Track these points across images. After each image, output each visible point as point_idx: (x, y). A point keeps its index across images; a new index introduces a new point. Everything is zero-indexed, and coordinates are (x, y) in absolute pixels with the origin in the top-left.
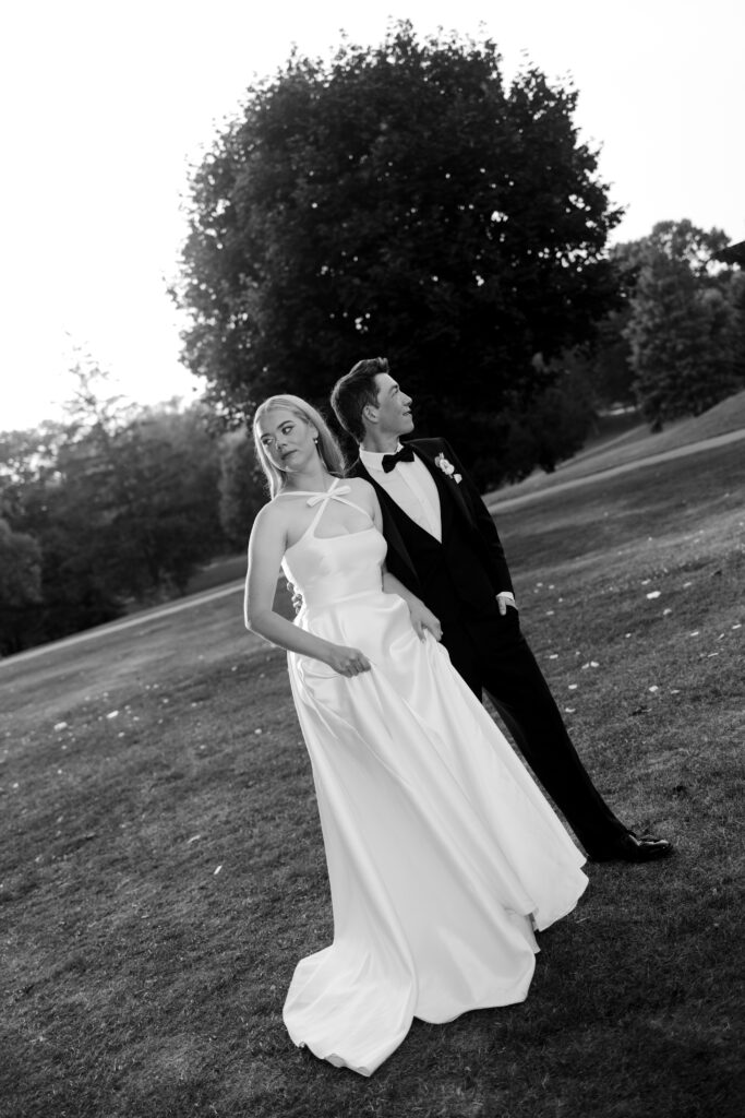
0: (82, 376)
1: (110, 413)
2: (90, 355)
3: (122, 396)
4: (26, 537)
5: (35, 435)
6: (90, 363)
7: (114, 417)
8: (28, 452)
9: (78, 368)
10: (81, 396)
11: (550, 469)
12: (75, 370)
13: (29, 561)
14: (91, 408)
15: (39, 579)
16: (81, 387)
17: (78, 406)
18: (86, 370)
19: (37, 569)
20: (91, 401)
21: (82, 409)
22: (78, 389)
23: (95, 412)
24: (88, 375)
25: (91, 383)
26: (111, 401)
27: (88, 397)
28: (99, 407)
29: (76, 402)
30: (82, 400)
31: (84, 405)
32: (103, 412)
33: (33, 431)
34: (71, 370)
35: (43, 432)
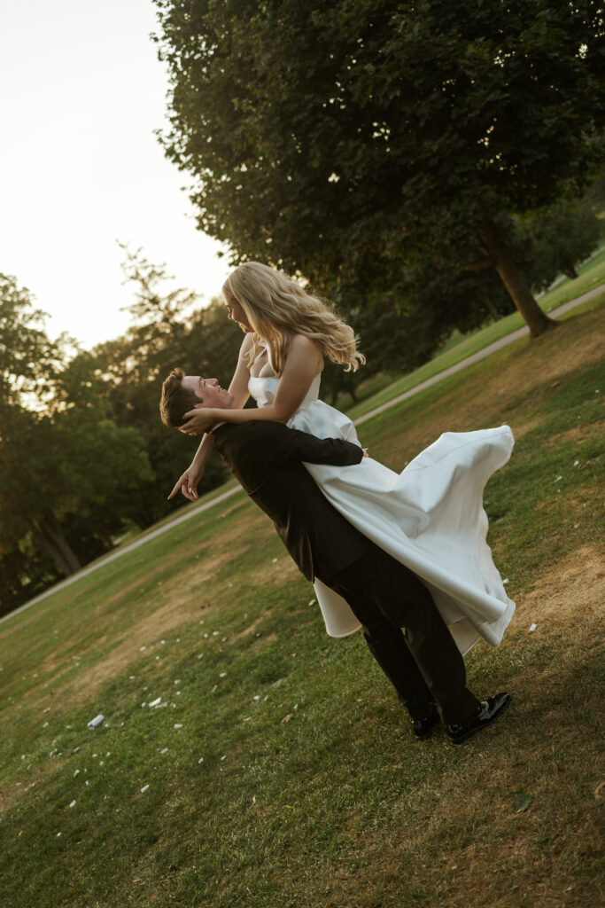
0: (143, 280)
1: (173, 306)
2: (145, 261)
3: (180, 290)
4: (131, 430)
5: (125, 342)
6: (146, 267)
7: (177, 310)
8: (123, 357)
9: (138, 274)
10: (144, 298)
11: (573, 275)
12: (136, 277)
13: (137, 449)
14: (156, 307)
15: (148, 463)
16: (143, 290)
17: (145, 308)
18: (144, 274)
19: (144, 455)
20: (154, 301)
21: (148, 310)
22: (140, 293)
23: (160, 309)
24: (147, 280)
25: (150, 285)
26: (172, 297)
27: (151, 297)
28: (163, 305)
29: (142, 305)
30: (146, 302)
31: (150, 305)
32: (167, 308)
33: (123, 338)
34: (132, 278)
35: (130, 338)
